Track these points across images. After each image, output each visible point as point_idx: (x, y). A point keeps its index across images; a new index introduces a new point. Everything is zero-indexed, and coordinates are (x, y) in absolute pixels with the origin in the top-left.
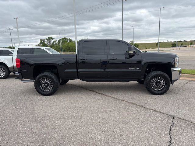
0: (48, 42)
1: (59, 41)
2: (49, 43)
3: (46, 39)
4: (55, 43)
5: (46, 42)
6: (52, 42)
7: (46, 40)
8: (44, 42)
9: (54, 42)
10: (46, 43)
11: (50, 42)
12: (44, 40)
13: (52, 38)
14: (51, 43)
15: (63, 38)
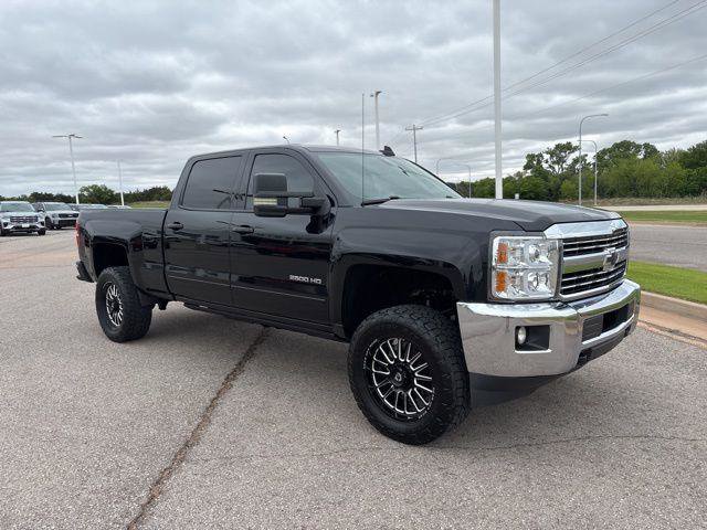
0: (554, 163)
1: (599, 157)
2: (556, 167)
3: (547, 153)
4: (578, 166)
5: (547, 162)
6: (569, 161)
7: (547, 157)
8: (539, 162)
9: (576, 161)
10: (545, 166)
11: (560, 161)
12: (541, 155)
13: (569, 148)
14: (564, 166)
15: (619, 142)
